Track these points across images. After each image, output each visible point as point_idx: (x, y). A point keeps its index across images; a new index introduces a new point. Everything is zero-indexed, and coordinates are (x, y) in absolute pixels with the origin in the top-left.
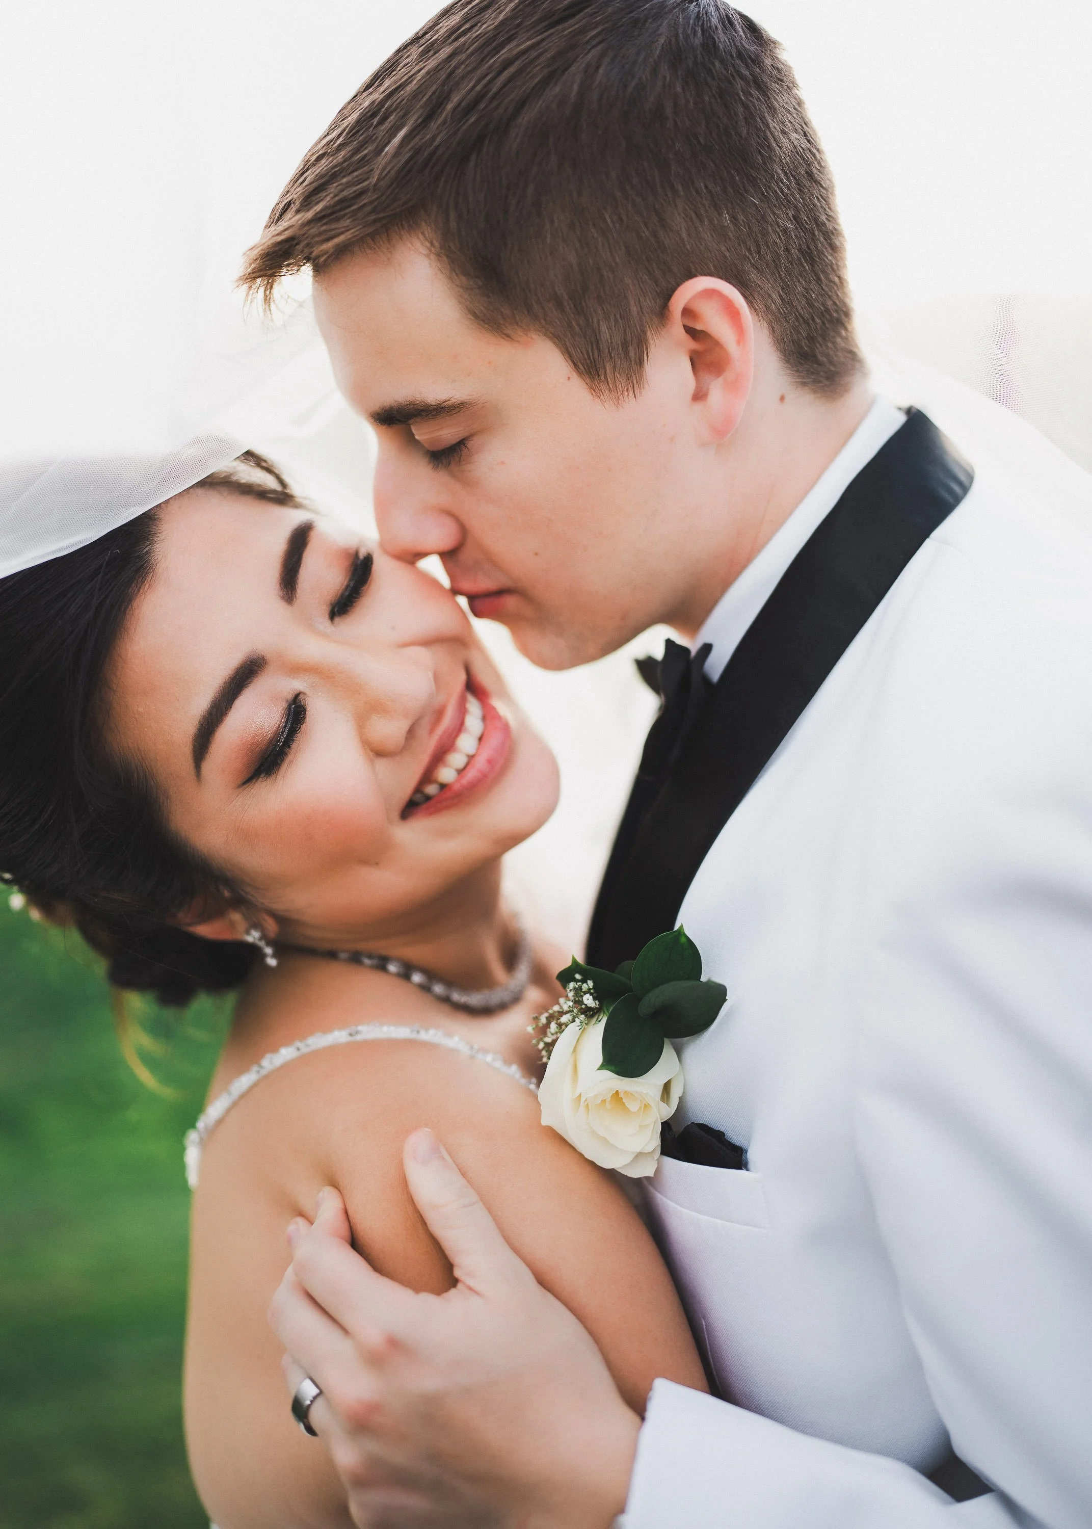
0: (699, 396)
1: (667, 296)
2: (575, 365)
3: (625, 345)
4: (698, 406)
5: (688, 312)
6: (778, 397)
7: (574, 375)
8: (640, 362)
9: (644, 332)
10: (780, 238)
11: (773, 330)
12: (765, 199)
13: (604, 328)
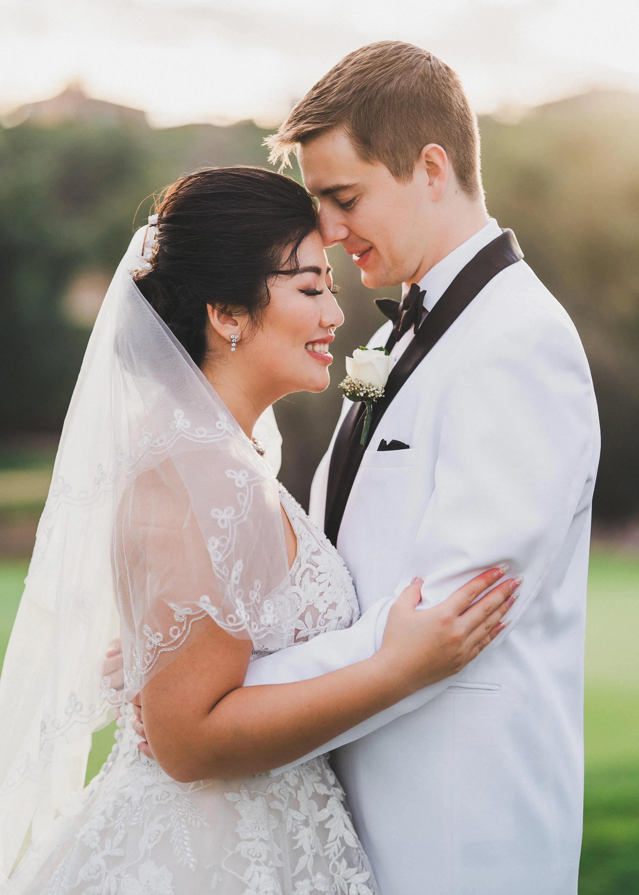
0: (430, 184)
1: (420, 151)
2: (392, 173)
3: (407, 166)
4: (430, 187)
5: (427, 156)
6: (455, 191)
7: (391, 176)
8: (412, 172)
9: (413, 163)
10: (456, 135)
11: (453, 165)
12: (451, 122)
13: (401, 160)
